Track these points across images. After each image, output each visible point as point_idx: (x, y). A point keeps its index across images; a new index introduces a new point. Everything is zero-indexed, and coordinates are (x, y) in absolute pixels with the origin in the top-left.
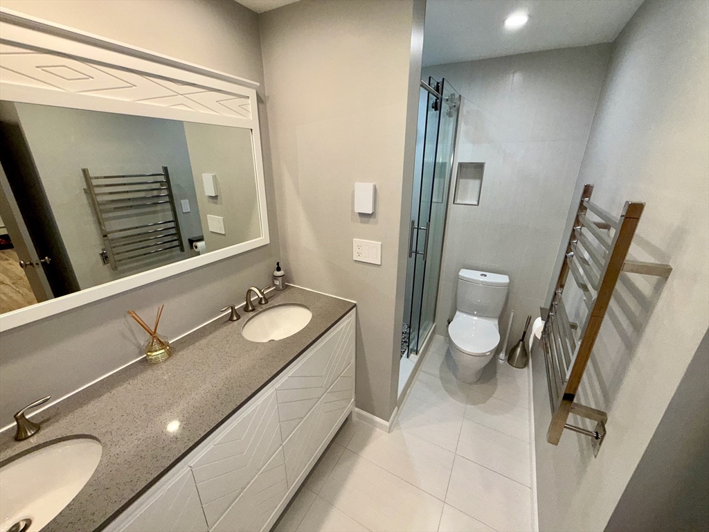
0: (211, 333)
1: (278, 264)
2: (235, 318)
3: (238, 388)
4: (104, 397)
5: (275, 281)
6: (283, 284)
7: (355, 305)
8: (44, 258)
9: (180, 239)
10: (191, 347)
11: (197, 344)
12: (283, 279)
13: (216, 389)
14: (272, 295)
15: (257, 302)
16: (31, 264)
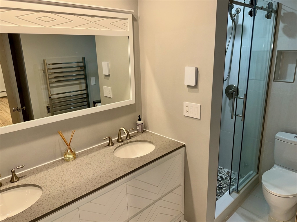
0: (97, 151)
1: (139, 116)
2: (111, 145)
3: (106, 177)
4: (44, 172)
5: (137, 127)
6: (142, 129)
7: (184, 146)
8: (23, 107)
9: (88, 101)
10: (86, 156)
11: (89, 155)
12: (142, 126)
13: (95, 176)
14: (134, 135)
15: (125, 138)
16: (18, 110)
